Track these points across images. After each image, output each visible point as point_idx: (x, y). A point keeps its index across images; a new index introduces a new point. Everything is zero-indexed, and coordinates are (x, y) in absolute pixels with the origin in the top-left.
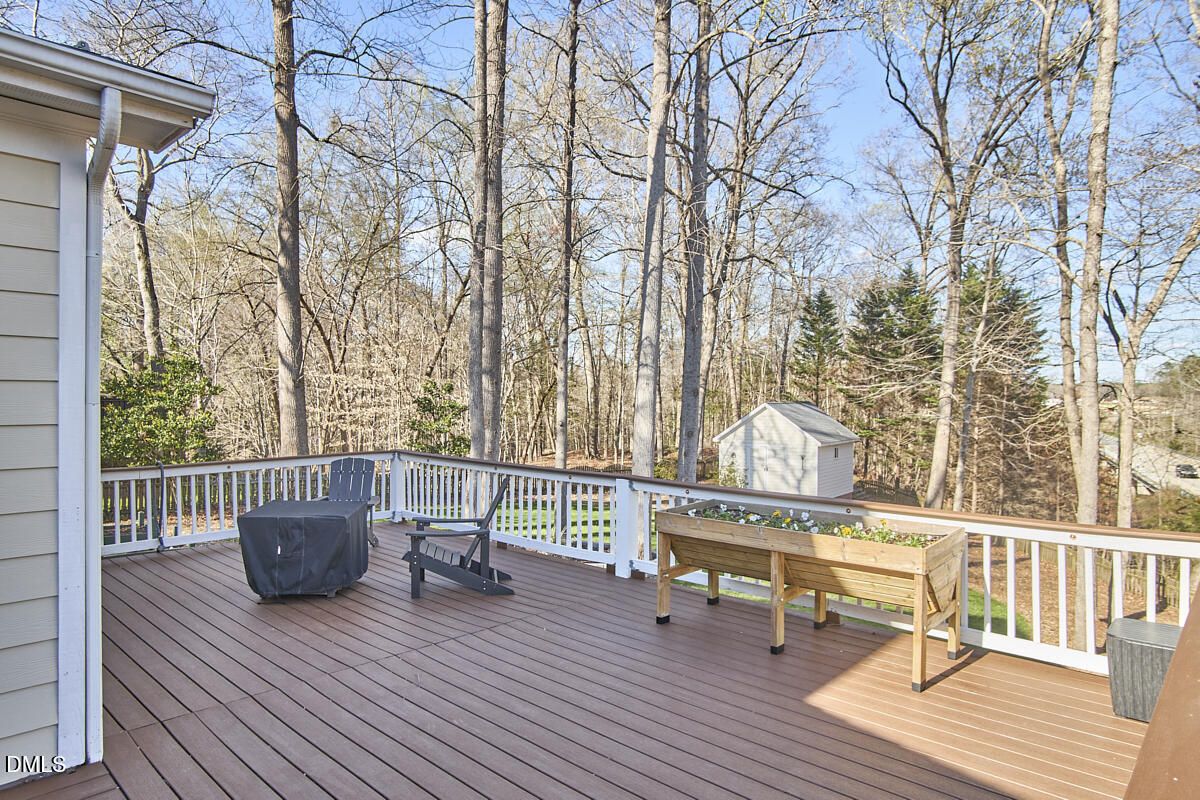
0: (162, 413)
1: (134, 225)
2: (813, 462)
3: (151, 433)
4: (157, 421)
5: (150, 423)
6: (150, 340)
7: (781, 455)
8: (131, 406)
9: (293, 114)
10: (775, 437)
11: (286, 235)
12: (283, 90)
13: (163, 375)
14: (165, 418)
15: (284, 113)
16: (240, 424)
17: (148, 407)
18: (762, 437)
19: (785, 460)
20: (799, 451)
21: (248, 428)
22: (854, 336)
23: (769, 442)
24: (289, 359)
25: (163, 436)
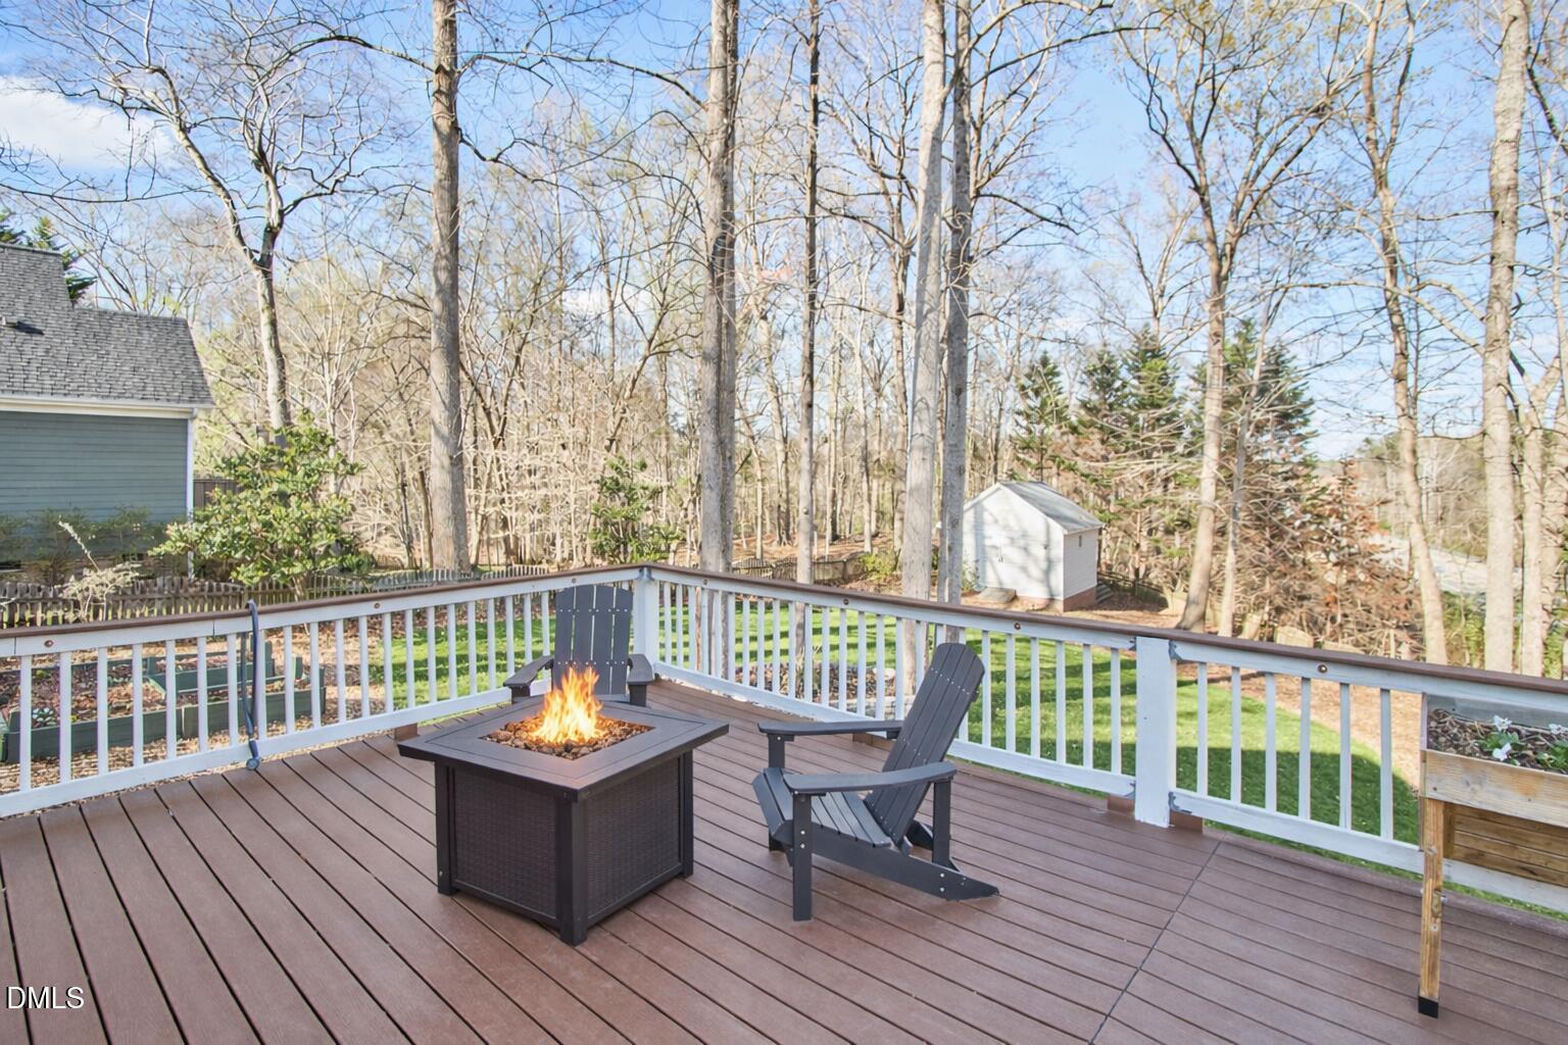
0: (283, 498)
1: (257, 273)
2: (1058, 551)
3: (268, 526)
4: (277, 510)
5: (267, 512)
6: (275, 408)
7: (1022, 543)
8: (241, 490)
9: (455, 128)
10: (1012, 523)
11: (443, 276)
12: (443, 99)
13: (286, 450)
14: (287, 505)
15: (444, 125)
16: (380, 506)
17: (265, 492)
18: (996, 521)
19: (1026, 549)
20: (1042, 538)
21: (387, 511)
22: (1084, 405)
23: (1006, 527)
24: (445, 430)
25: (283, 530)
